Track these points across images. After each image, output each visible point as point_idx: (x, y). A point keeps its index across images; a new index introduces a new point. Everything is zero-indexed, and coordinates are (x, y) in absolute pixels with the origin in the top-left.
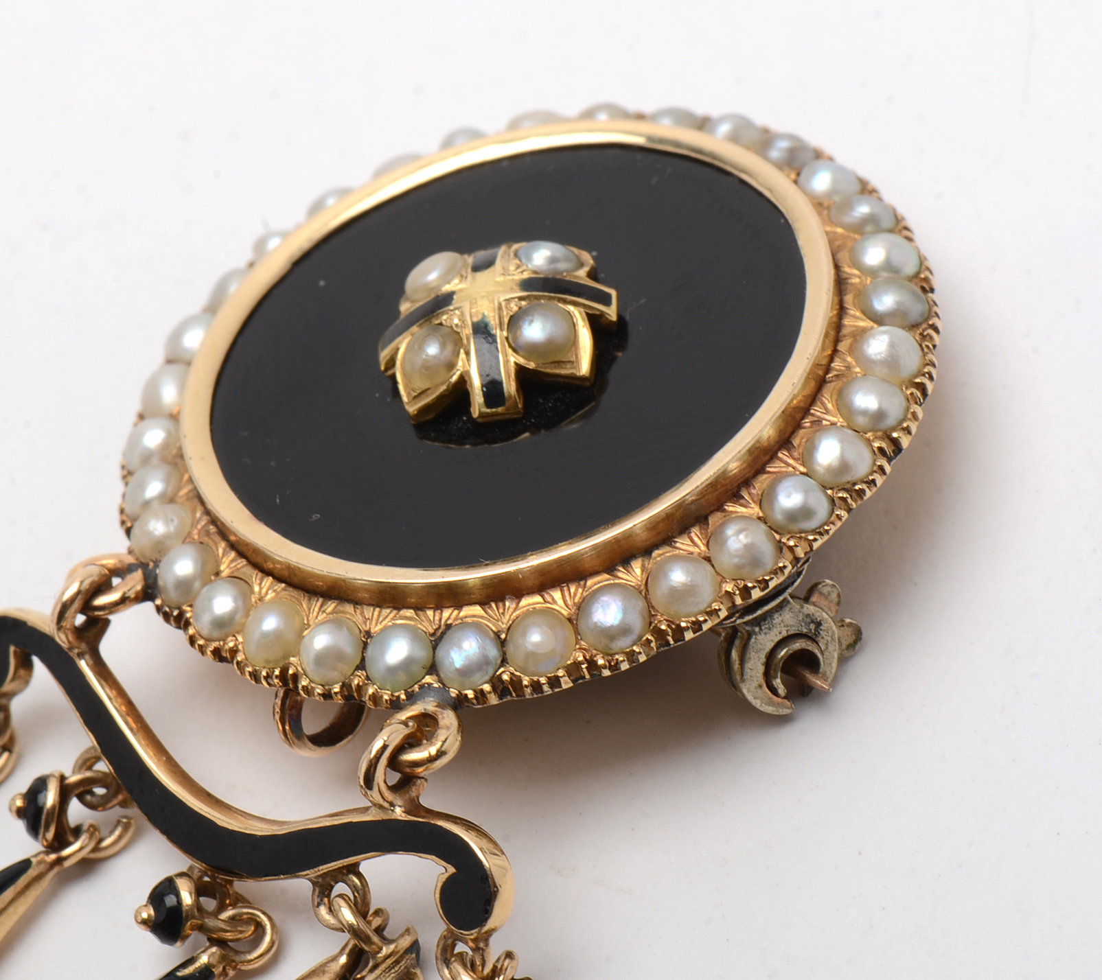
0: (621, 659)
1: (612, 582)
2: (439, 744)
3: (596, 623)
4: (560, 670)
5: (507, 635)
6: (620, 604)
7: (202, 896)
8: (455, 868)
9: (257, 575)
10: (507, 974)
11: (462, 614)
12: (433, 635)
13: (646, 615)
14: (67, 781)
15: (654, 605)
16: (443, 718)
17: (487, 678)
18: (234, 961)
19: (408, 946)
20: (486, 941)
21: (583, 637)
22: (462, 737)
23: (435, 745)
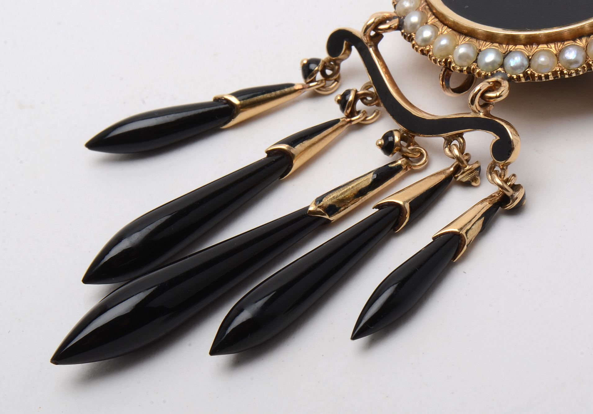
0: (573, 72)
1: (574, 44)
2: (500, 92)
3: (565, 57)
4: (550, 73)
5: (532, 57)
6: (576, 51)
7: (402, 141)
8: (500, 137)
9: (441, 25)
10: (512, 181)
11: (516, 47)
12: (504, 54)
13: (585, 58)
14: (358, 93)
15: (588, 54)
16: (503, 83)
17: (522, 71)
18: (410, 165)
19: (477, 167)
20: (507, 166)
21: (560, 62)
22: (509, 91)
23: (499, 92)
